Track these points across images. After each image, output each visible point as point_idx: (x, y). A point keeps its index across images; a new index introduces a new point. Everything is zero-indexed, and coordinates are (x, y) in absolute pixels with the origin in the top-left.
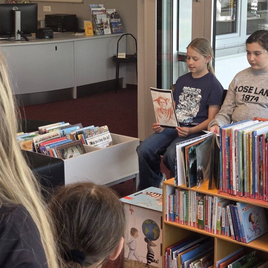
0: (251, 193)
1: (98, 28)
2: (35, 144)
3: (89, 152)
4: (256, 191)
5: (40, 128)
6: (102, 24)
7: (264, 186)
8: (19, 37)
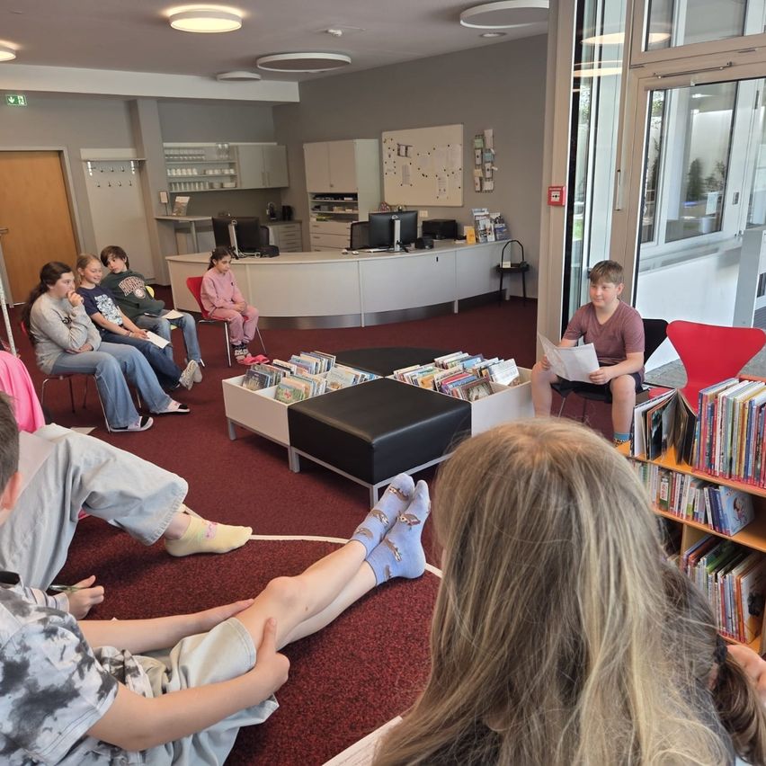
0: (742, 476)
1: (481, 234)
2: (436, 382)
3: (499, 391)
4: (750, 475)
5: (436, 360)
6: (485, 230)
7: (763, 469)
8: (398, 248)
